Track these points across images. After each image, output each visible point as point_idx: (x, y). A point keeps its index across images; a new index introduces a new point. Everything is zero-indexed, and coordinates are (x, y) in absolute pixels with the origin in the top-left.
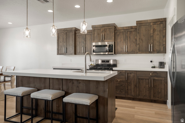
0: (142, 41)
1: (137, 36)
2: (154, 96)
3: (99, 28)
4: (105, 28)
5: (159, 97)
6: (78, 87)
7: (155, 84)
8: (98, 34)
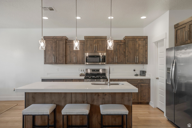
0: (130, 53)
1: (125, 49)
2: (141, 99)
3: (92, 40)
4: (98, 40)
5: (144, 100)
6: (103, 99)
7: (142, 89)
8: (91, 45)
